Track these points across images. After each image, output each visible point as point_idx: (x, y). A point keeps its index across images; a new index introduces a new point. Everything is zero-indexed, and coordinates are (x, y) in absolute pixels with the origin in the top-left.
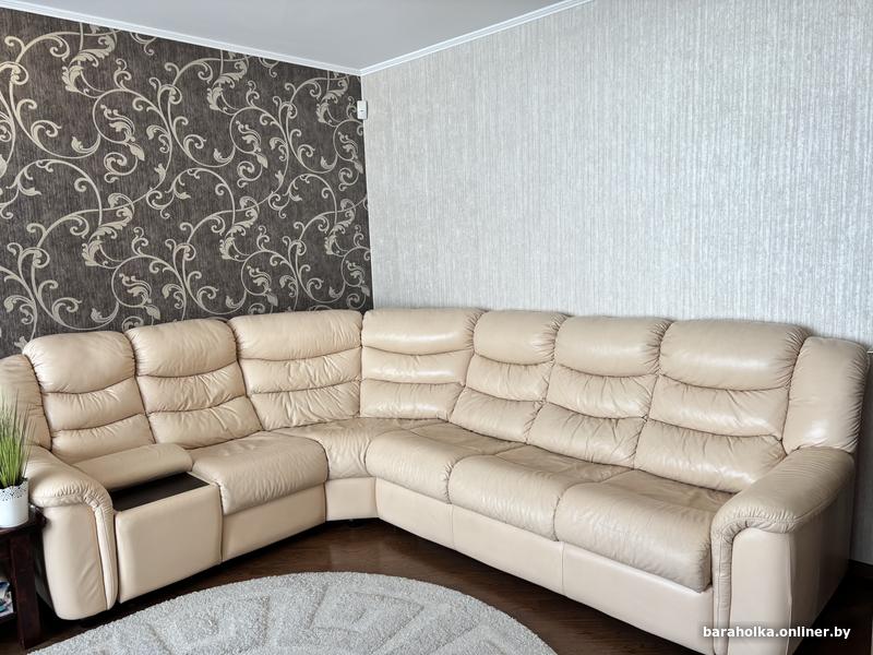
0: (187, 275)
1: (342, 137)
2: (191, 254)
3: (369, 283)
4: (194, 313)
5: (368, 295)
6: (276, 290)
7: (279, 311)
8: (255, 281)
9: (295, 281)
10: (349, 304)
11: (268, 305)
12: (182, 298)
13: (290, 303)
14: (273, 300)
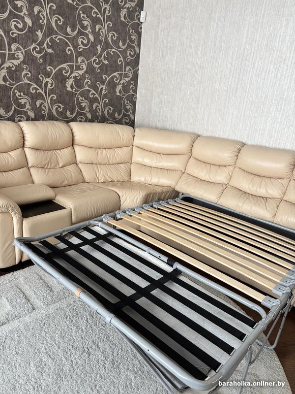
0: (49, 96)
1: (131, 31)
2: (52, 84)
3: (134, 113)
4: (51, 118)
5: (133, 119)
6: (91, 110)
7: (91, 122)
8: (81, 104)
9: (100, 107)
10: (124, 123)
11: (86, 117)
12: (46, 108)
13: (97, 118)
14: (89, 116)
